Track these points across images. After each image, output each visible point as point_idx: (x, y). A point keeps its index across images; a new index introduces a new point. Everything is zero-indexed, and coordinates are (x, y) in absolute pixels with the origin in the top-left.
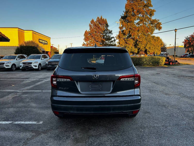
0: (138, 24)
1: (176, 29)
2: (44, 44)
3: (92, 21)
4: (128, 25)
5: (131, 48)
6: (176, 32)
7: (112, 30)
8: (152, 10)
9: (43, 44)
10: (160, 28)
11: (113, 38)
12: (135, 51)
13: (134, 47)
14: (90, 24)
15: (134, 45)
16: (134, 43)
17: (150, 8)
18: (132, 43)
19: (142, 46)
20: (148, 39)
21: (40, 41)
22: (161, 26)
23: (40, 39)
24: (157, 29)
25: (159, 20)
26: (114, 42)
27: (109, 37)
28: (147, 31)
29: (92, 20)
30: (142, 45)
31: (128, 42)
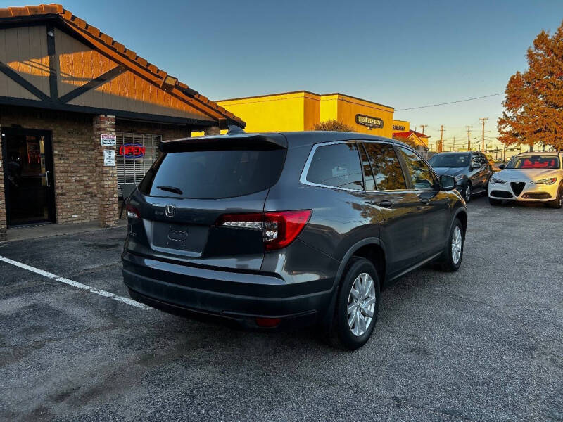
2: (371, 127)
3: (541, 40)
9: (368, 128)
14: (533, 48)
21: (361, 119)
23: (359, 115)
29: (540, 33)
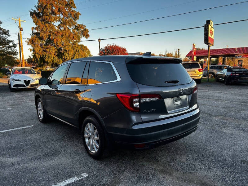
0: (59, 26)
1: (99, 39)
4: (46, 26)
5: (53, 58)
6: (99, 42)
7: (8, 30)
8: (76, 12)
10: (87, 36)
11: (12, 43)
12: (59, 62)
13: (57, 57)
15: (56, 54)
16: (56, 51)
17: (73, 9)
18: (54, 51)
19: (69, 57)
20: (75, 48)
22: (88, 33)
24: (84, 37)
25: (85, 26)
26: (13, 48)
27: (5, 40)
28: (73, 37)
30: (69, 55)
31: (47, 50)
